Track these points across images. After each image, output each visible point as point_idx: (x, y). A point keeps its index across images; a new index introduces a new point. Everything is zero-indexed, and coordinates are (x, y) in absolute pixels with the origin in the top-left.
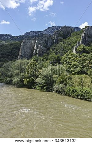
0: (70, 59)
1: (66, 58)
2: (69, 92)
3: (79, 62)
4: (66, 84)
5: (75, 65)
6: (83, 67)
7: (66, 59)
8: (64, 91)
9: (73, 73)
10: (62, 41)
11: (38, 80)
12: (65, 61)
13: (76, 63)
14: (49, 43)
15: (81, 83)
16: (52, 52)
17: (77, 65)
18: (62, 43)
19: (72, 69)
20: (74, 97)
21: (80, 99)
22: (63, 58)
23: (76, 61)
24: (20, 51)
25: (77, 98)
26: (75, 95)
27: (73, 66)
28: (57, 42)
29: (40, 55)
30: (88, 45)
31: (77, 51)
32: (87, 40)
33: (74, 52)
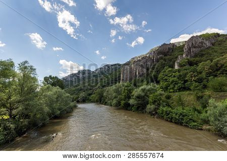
0: (167, 75)
1: (163, 75)
2: (162, 113)
3: (178, 78)
4: (159, 105)
5: (173, 81)
6: (185, 83)
8: (156, 113)
9: (171, 90)
10: (162, 59)
12: (162, 79)
13: (175, 79)
15: (181, 103)
17: (176, 81)
19: (172, 86)
20: (167, 121)
21: (175, 123)
22: (160, 75)
23: (175, 76)
25: (171, 122)
26: (169, 118)
27: (172, 83)
28: (158, 61)
29: (141, 76)
30: (196, 56)
31: (180, 65)
32: (193, 52)
33: (176, 67)
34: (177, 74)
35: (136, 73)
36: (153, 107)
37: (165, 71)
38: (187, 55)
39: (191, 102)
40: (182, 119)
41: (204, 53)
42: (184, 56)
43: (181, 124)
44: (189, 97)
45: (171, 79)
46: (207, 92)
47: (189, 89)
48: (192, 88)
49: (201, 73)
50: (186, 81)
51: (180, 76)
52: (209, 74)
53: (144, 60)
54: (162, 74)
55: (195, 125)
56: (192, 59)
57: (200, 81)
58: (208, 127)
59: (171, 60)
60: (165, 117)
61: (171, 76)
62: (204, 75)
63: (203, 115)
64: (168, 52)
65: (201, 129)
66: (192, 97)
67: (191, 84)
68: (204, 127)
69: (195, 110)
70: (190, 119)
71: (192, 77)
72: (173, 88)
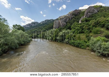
5: (77, 29)
6: (82, 30)
7: (73, 26)
8: (69, 43)
9: (76, 33)
11: (58, 38)
12: (73, 28)
13: (79, 28)
14: (67, 20)
15: (79, 38)
16: (68, 24)
17: (79, 29)
18: (74, 19)
21: (76, 47)
23: (78, 27)
24: (54, 26)
25: (74, 46)
26: (73, 45)
28: (72, 18)
29: (63, 26)
30: (89, 17)
31: (82, 21)
32: (88, 15)
33: (80, 22)
34: (80, 25)
35: (61, 24)
36: (67, 40)
37: (74, 24)
38: (85, 17)
39: (84, 38)
40: (79, 45)
41: (93, 15)
42: (84, 16)
43: (78, 47)
44: (83, 36)
45: (77, 28)
46: (91, 34)
47: (84, 33)
48: (85, 32)
49: (90, 25)
50: (83, 29)
51: (81, 26)
52: (93, 26)
53: (65, 18)
54: (73, 25)
55: (84, 48)
56: (87, 19)
57: (89, 29)
58: (88, 48)
59: (78, 19)
60: (72, 44)
61: (77, 26)
62: (91, 26)
63: (87, 44)
64: (77, 14)
65: (86, 49)
66: (84, 36)
67: (85, 30)
68: (87, 48)
69: (85, 41)
70: (82, 45)
71: (86, 27)
72: (77, 32)
